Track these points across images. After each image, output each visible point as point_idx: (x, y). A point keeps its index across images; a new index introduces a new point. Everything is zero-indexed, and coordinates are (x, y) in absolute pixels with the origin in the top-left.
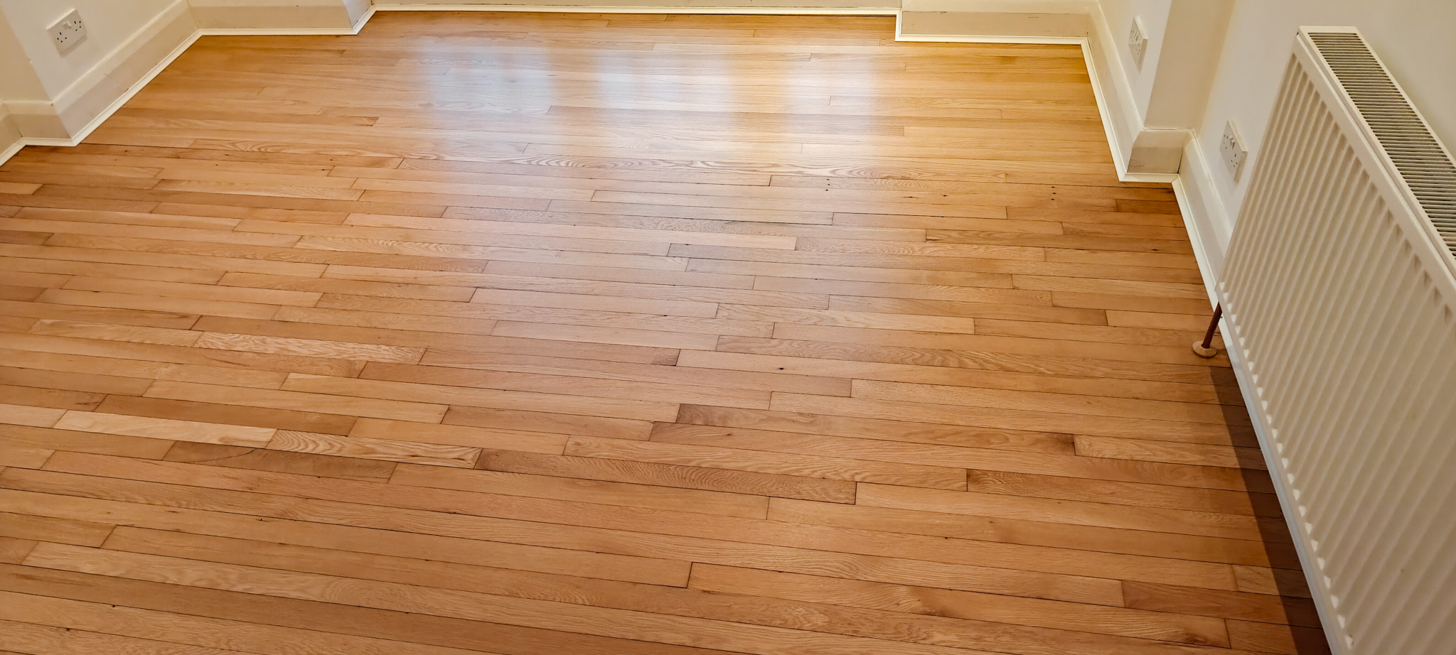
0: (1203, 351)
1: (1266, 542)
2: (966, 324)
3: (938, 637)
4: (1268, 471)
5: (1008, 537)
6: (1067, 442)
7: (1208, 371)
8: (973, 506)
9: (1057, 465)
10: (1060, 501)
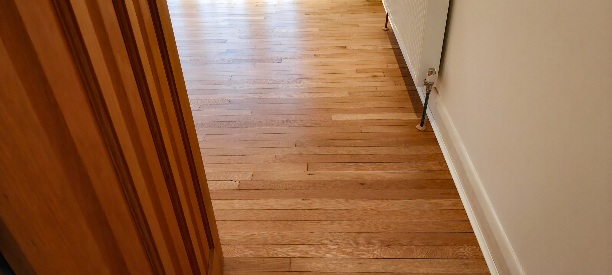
0: (385, 29)
1: (397, 60)
2: (317, 29)
3: (304, 82)
4: (400, 48)
5: (325, 64)
6: (345, 48)
7: (386, 33)
8: (316, 60)
9: (341, 51)
10: (340, 57)
